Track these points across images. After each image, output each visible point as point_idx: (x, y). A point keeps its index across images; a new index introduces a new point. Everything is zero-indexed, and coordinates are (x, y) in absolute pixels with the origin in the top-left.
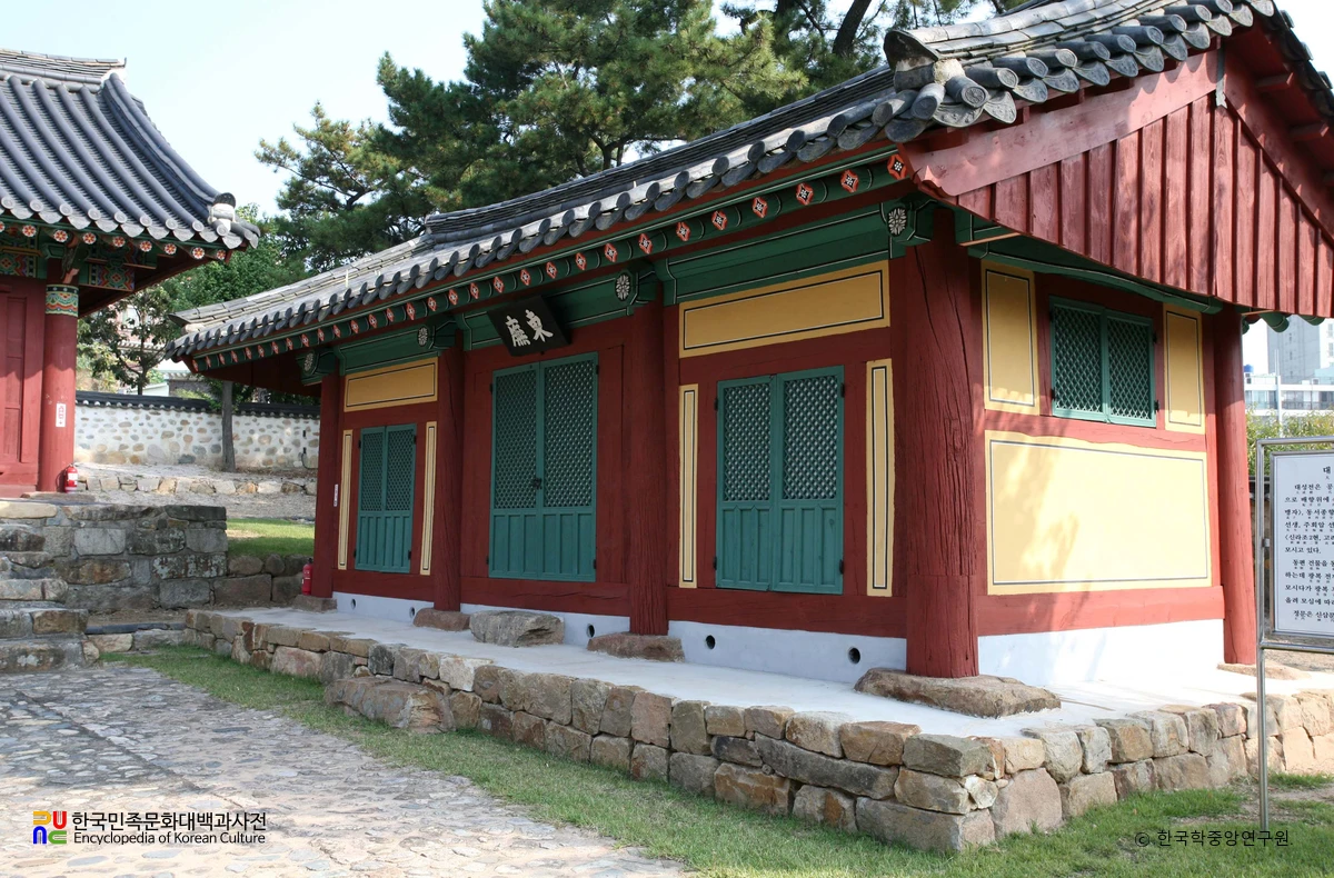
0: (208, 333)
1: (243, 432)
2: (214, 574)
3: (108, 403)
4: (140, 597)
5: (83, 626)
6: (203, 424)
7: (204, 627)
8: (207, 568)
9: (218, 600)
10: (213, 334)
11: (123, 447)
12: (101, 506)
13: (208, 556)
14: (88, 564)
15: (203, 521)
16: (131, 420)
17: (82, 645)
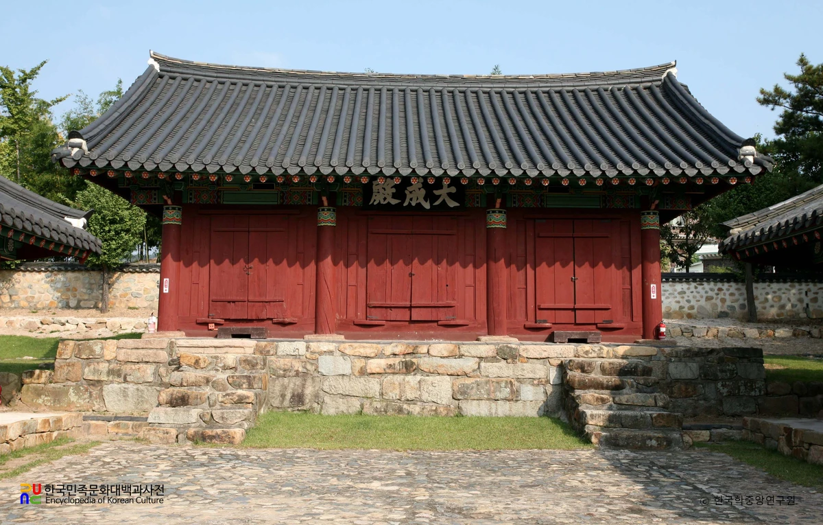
0: (747, 234)
1: (761, 294)
2: (758, 393)
3: (671, 280)
4: (710, 407)
5: (680, 424)
6: (732, 290)
7: (756, 429)
8: (753, 389)
9: (761, 411)
10: (750, 234)
11: (681, 308)
12: (683, 348)
13: (753, 381)
14: (678, 385)
15: (747, 358)
16: (685, 290)
17: (682, 436)
